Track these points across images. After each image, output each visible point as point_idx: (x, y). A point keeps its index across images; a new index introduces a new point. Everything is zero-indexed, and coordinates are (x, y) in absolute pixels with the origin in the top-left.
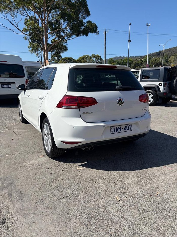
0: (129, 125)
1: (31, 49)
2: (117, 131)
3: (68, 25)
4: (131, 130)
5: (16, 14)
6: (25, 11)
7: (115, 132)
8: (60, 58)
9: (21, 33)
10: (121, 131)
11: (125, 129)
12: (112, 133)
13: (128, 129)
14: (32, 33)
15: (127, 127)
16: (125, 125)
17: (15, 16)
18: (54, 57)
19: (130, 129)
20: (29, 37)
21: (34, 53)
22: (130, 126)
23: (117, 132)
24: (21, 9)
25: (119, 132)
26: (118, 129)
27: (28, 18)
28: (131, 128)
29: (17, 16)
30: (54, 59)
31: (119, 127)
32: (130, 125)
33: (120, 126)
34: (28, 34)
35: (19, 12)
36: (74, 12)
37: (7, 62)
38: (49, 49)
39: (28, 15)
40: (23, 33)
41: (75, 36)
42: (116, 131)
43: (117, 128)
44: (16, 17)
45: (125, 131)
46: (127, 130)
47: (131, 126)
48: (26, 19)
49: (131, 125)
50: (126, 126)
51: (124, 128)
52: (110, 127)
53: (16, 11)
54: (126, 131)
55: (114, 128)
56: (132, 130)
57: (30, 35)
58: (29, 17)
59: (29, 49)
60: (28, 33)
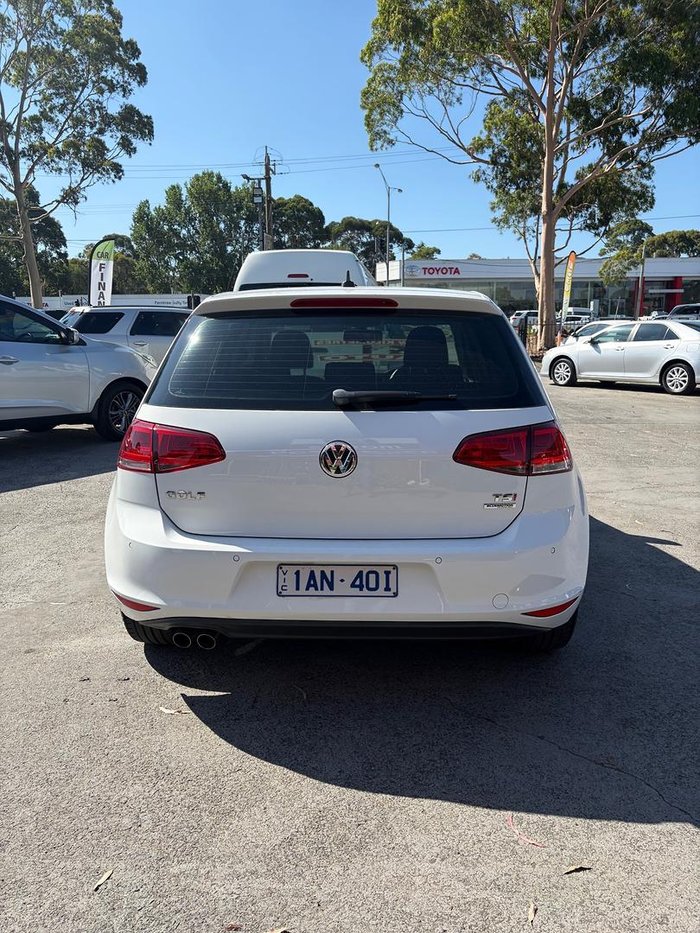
0: (381, 572)
1: (500, 213)
2: (312, 589)
3: (655, 101)
4: (391, 593)
5: (457, 90)
6: (490, 76)
7: (298, 589)
8: (646, 235)
9: (469, 159)
10: (332, 588)
11: (358, 583)
12: (284, 593)
13: (372, 584)
14: (501, 153)
15: (372, 577)
16: (361, 568)
17: (455, 100)
18: (616, 235)
19: (387, 589)
20: (489, 170)
21: (512, 229)
22: (387, 573)
23: (307, 593)
24: (476, 71)
25: (319, 593)
26: (320, 580)
27: (502, 98)
28: (392, 585)
29: (463, 98)
30: (620, 242)
31: (323, 572)
32: (390, 569)
33: (332, 568)
34: (489, 159)
35: (469, 82)
36: (684, 42)
37: (307, 276)
38: (560, 205)
39: (501, 88)
40: (475, 158)
41: (683, 141)
42: (307, 589)
43: (312, 573)
44: (457, 104)
45: (356, 591)
46: (365, 592)
47: (392, 577)
48: (493, 102)
49: (393, 572)
50: (365, 570)
51: (349, 581)
52: (280, 566)
53: (459, 79)
54: (361, 593)
55: (297, 573)
56: (396, 595)
57: (494, 162)
58: (505, 92)
59: (492, 215)
60: (486, 155)
